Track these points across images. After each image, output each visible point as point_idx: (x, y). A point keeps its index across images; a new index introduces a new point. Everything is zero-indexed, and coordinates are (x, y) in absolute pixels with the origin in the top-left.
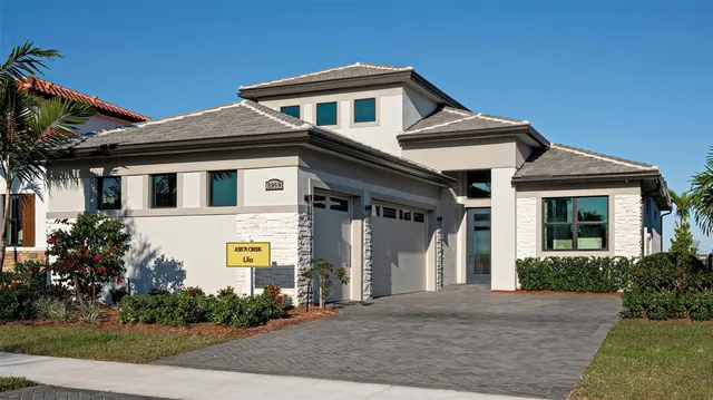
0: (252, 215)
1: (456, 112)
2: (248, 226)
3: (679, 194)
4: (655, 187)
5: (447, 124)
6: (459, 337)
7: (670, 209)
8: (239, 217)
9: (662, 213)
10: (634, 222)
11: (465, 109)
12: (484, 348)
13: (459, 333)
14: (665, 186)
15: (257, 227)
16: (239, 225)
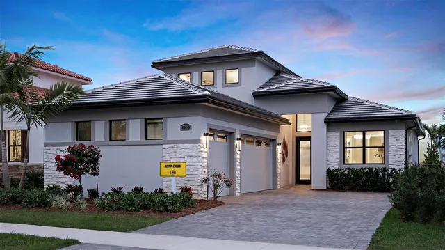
0: (172, 145)
1: (289, 76)
2: (170, 152)
3: (430, 126)
4: (414, 125)
5: (283, 85)
6: (300, 218)
7: (424, 135)
8: (164, 146)
9: (419, 138)
10: (401, 147)
11: (296, 75)
12: (316, 223)
13: (299, 215)
14: (421, 123)
15: (175, 152)
16: (164, 151)
